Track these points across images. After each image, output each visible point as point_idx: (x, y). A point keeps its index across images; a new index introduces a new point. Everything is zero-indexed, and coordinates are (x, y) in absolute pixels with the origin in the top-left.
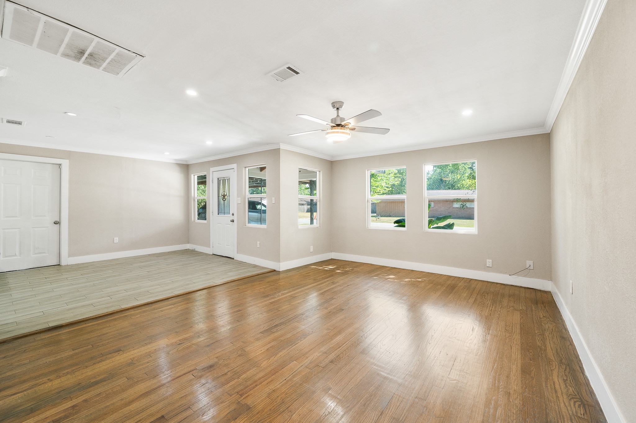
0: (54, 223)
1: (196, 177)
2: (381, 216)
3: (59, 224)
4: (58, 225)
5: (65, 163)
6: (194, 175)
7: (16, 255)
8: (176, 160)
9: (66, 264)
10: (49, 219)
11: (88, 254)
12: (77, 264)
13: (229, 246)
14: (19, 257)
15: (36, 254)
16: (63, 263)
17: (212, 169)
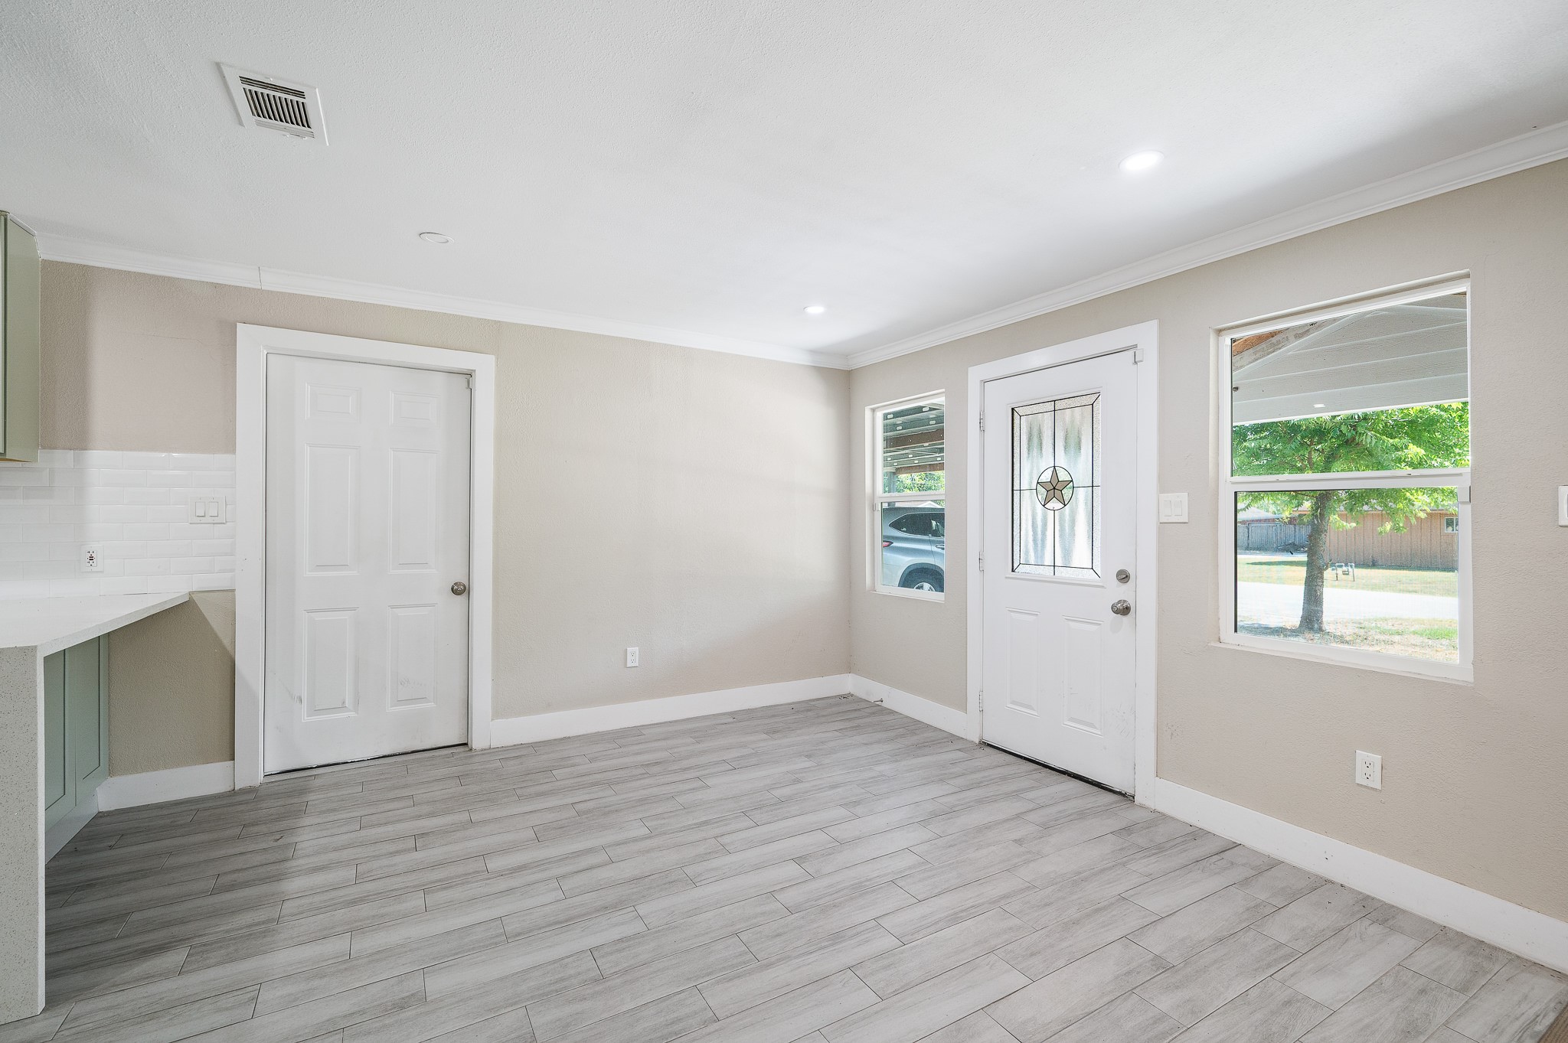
0: (452, 589)
1: (880, 415)
2: (1358, 566)
3: (466, 593)
4: (462, 599)
5: (484, 366)
6: (873, 410)
7: (343, 707)
8: (814, 352)
9: (485, 745)
10: (439, 575)
11: (549, 707)
12: (518, 745)
13: (1092, 725)
14: (352, 714)
15: (400, 702)
16: (477, 743)
17: (976, 373)
